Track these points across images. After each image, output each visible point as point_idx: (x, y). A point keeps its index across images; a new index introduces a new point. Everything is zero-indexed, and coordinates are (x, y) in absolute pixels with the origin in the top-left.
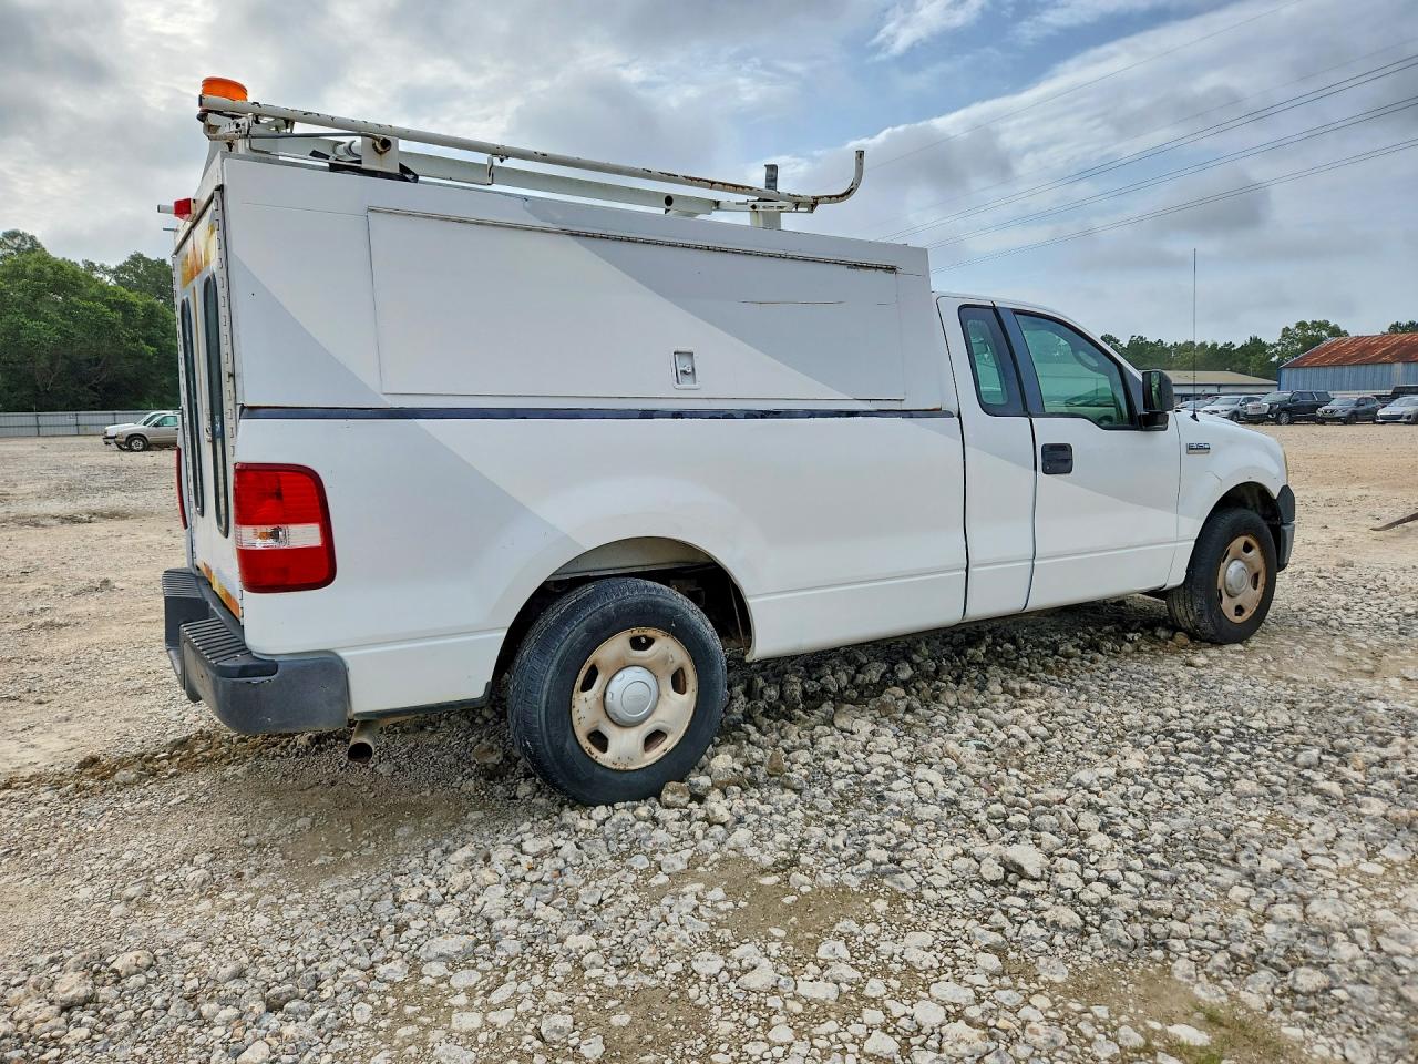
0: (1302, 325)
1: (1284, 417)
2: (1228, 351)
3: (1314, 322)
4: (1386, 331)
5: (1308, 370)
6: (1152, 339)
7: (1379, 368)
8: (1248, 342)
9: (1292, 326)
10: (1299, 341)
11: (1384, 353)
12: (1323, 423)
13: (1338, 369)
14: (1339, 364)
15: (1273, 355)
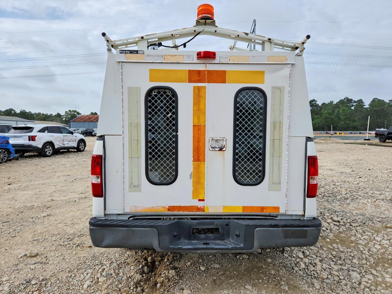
0: (70, 111)
1: (85, 134)
2: (51, 116)
3: (73, 110)
4: (90, 114)
5: (77, 123)
6: (27, 111)
7: (93, 123)
8: (57, 114)
9: (68, 111)
10: (70, 115)
11: (94, 120)
12: (94, 136)
13: (84, 123)
14: (84, 121)
15: (63, 118)
